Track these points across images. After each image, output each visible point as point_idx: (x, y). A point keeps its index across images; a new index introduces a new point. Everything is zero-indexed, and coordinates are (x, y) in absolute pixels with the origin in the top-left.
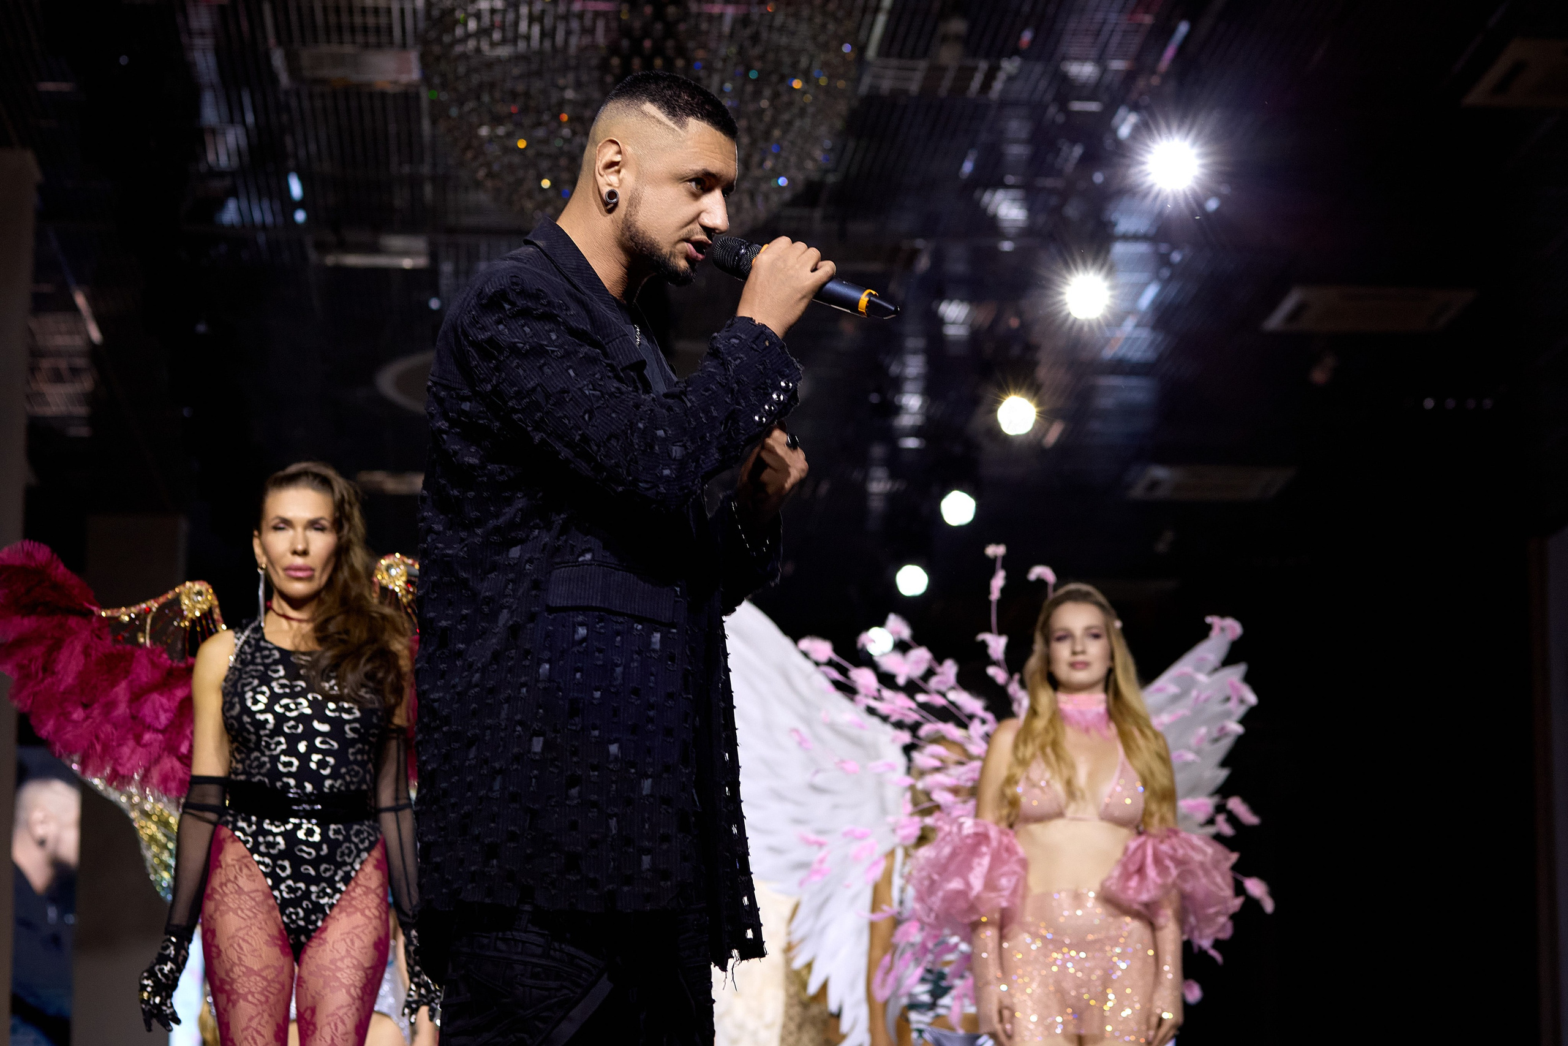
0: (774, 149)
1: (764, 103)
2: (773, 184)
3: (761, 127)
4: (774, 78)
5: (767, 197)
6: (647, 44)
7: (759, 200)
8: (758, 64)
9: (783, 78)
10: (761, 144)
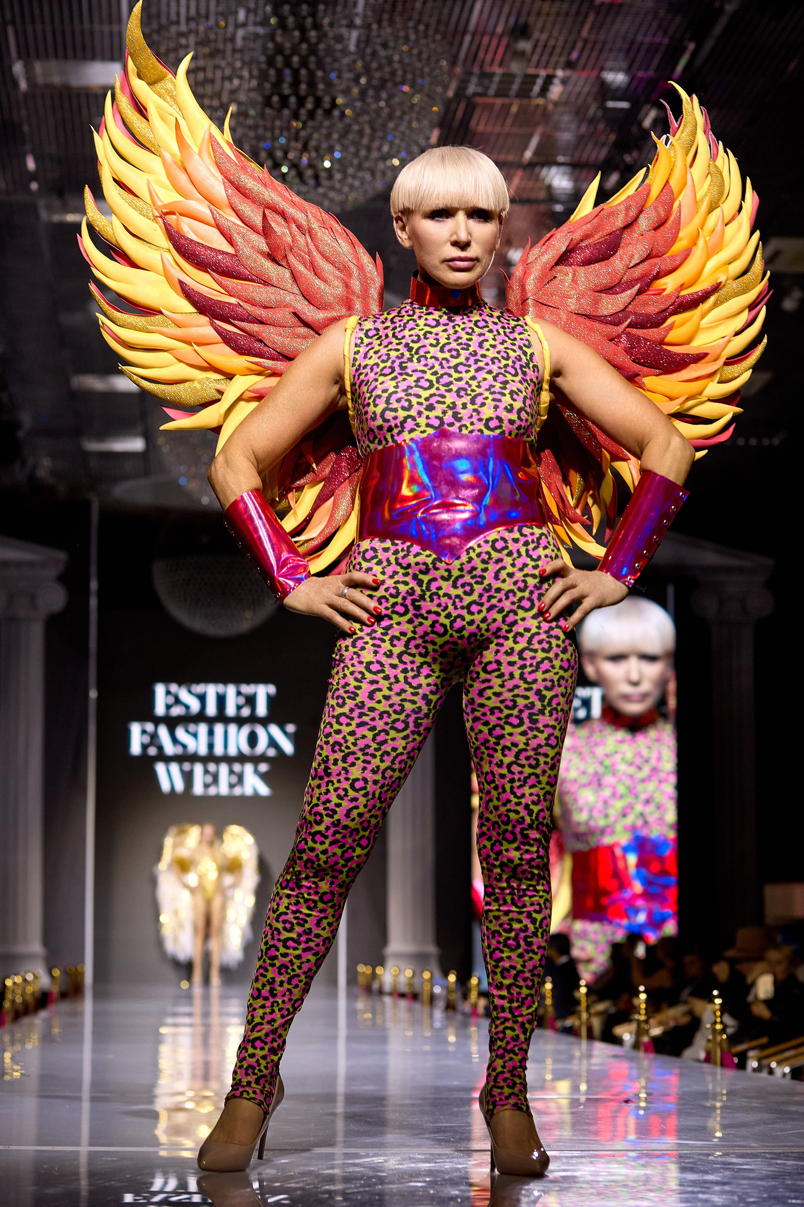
0: (390, 138)
1: (382, 104)
2: (388, 163)
3: (380, 121)
4: (389, 85)
5: (384, 173)
6: (296, 59)
7: (378, 175)
8: (378, 75)
9: (396, 84)
10: (380, 134)
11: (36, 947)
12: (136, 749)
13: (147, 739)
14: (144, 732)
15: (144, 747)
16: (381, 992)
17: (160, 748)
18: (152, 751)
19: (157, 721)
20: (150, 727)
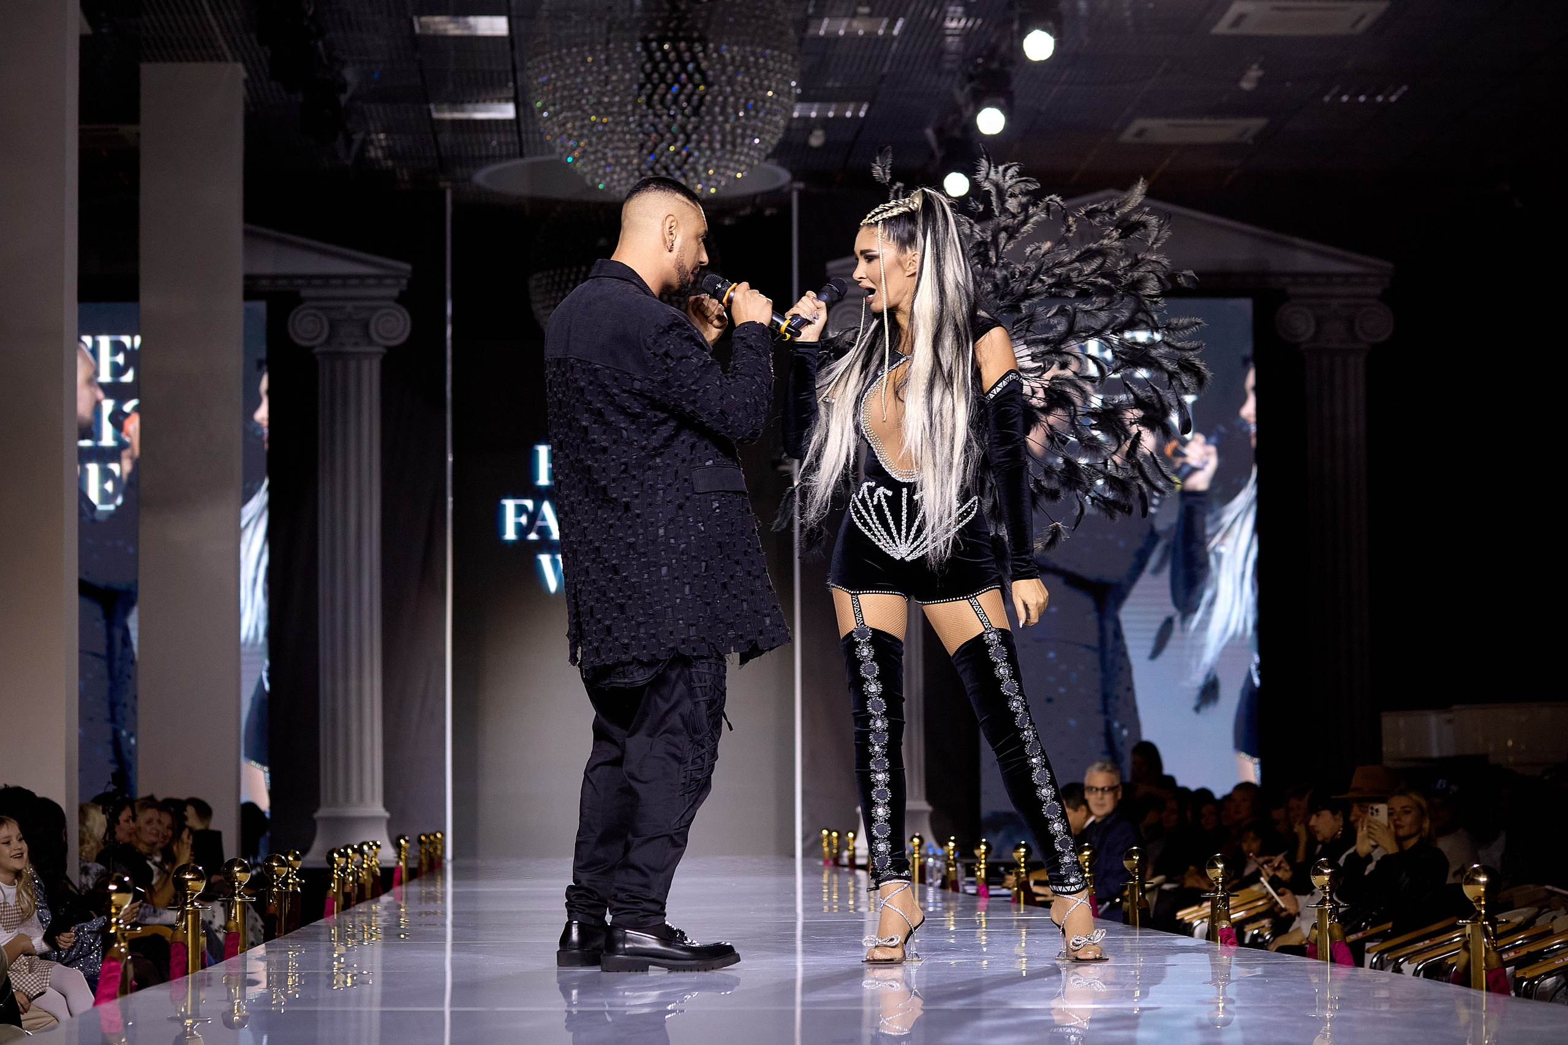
11: (377, 809)
12: (510, 534)
13: (524, 520)
14: (521, 510)
15: (522, 531)
16: (853, 865)
17: (544, 531)
18: (533, 536)
19: (539, 495)
20: (529, 504)
